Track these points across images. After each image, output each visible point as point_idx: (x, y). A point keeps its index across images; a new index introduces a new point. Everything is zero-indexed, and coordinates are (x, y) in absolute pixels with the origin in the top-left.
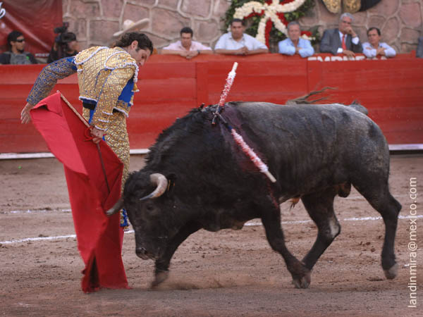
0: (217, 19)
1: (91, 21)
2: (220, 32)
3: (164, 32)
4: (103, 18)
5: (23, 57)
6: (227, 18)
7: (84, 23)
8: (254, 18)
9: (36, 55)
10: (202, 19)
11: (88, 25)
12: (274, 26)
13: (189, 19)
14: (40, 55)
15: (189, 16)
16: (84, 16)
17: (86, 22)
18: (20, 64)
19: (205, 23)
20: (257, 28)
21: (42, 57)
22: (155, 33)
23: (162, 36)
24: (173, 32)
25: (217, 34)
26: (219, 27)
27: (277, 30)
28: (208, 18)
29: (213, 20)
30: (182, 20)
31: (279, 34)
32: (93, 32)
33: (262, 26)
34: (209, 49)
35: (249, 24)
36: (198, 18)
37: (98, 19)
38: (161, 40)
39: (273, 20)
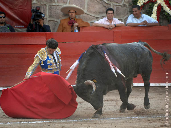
0: (127, 5)
1: (49, 6)
2: (129, 12)
3: (94, 13)
4: (57, 4)
5: (5, 28)
6: (133, 4)
7: (45, 7)
8: (150, 4)
9: (16, 26)
10: (118, 4)
11: (47, 8)
12: (162, 8)
13: (109, 4)
14: (18, 26)
15: (110, 3)
16: (45, 3)
17: (46, 6)
18: (3, 32)
19: (120, 7)
20: (152, 10)
21: (19, 28)
22: (88, 13)
23: (93, 15)
24: (100, 13)
25: (127, 14)
26: (128, 10)
27: (164, 11)
28: (122, 4)
29: (125, 5)
30: (106, 5)
31: (166, 14)
32: (50, 12)
33: (155, 8)
34: (123, 23)
35: (147, 7)
36: (115, 4)
37: (54, 4)
38: (93, 17)
39: (162, 5)
